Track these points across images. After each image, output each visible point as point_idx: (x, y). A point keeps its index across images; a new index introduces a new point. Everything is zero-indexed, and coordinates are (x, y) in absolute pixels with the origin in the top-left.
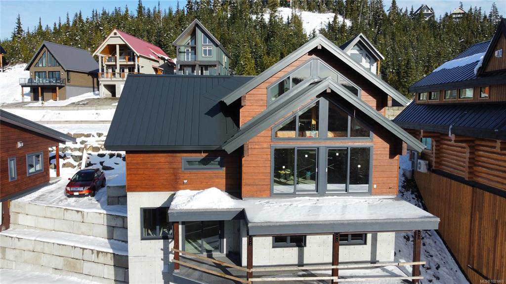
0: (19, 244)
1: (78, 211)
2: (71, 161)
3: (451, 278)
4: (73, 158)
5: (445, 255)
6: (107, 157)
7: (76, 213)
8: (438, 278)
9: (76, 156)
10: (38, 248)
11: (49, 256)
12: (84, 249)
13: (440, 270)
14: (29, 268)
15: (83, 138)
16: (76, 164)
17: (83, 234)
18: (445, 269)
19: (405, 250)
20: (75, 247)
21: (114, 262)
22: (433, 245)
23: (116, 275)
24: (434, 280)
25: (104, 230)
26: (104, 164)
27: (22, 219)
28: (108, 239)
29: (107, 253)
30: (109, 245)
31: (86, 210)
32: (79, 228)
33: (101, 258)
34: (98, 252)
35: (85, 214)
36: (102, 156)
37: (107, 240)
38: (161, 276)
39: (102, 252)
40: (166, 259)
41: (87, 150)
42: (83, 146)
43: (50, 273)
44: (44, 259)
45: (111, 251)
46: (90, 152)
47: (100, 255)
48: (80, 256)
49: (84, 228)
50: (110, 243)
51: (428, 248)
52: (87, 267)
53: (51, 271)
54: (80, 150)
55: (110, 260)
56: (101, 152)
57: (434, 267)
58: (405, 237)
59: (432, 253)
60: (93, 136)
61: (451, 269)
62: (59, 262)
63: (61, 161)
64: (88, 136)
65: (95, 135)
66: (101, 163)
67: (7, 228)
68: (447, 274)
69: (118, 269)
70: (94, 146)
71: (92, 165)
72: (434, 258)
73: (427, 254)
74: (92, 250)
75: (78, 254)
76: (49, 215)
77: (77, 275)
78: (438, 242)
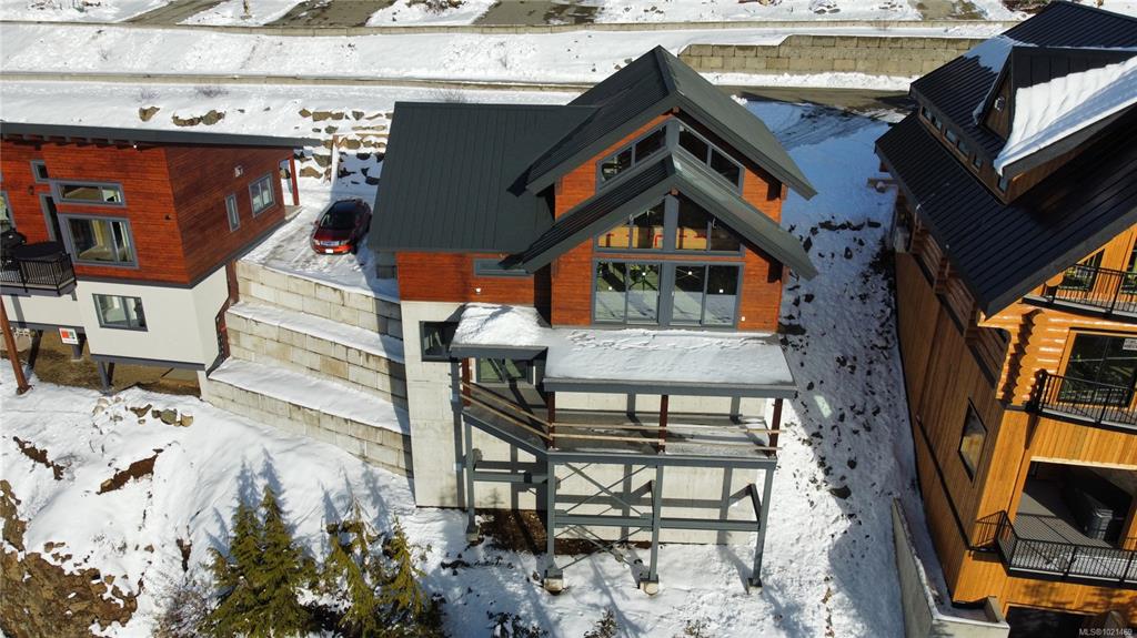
0: (257, 329)
1: (335, 290)
2: (313, 164)
3: (889, 431)
4: (316, 160)
5: (896, 394)
6: (373, 159)
7: (333, 292)
8: (868, 429)
9: (321, 157)
10: (284, 338)
11: (300, 351)
12: (348, 348)
13: (878, 417)
14: (274, 363)
15: (330, 122)
16: (322, 170)
17: (343, 321)
18: (886, 416)
19: (830, 380)
20: (336, 344)
21: (390, 370)
22: (885, 374)
23: (393, 387)
24: (862, 432)
25: (373, 320)
26: (369, 174)
27: (255, 289)
28: (380, 333)
29: (380, 357)
30: (380, 344)
31: (346, 289)
32: (338, 313)
33: (372, 364)
34: (368, 355)
35: (346, 295)
36: (364, 157)
37: (377, 336)
38: (450, 407)
39: (373, 356)
40: (455, 387)
41: (339, 146)
42: (330, 137)
43: (302, 374)
44: (296, 355)
45: (384, 355)
46: (343, 149)
47: (371, 358)
48: (343, 357)
49: (345, 314)
50: (383, 341)
51: (873, 379)
52: (353, 372)
53: (305, 370)
54: (326, 144)
55: (383, 367)
56: (363, 150)
57: (870, 411)
58: (838, 360)
59: (877, 388)
60: (347, 118)
61: (897, 417)
62: (316, 362)
63: (298, 165)
64: (339, 116)
65: (350, 115)
66: (364, 171)
67: (236, 301)
68: (887, 423)
69: (397, 381)
70: (349, 138)
71: (349, 174)
72: (877, 397)
73: (867, 390)
74: (360, 351)
75: (341, 354)
76: (293, 288)
77: (341, 381)
78: (894, 371)
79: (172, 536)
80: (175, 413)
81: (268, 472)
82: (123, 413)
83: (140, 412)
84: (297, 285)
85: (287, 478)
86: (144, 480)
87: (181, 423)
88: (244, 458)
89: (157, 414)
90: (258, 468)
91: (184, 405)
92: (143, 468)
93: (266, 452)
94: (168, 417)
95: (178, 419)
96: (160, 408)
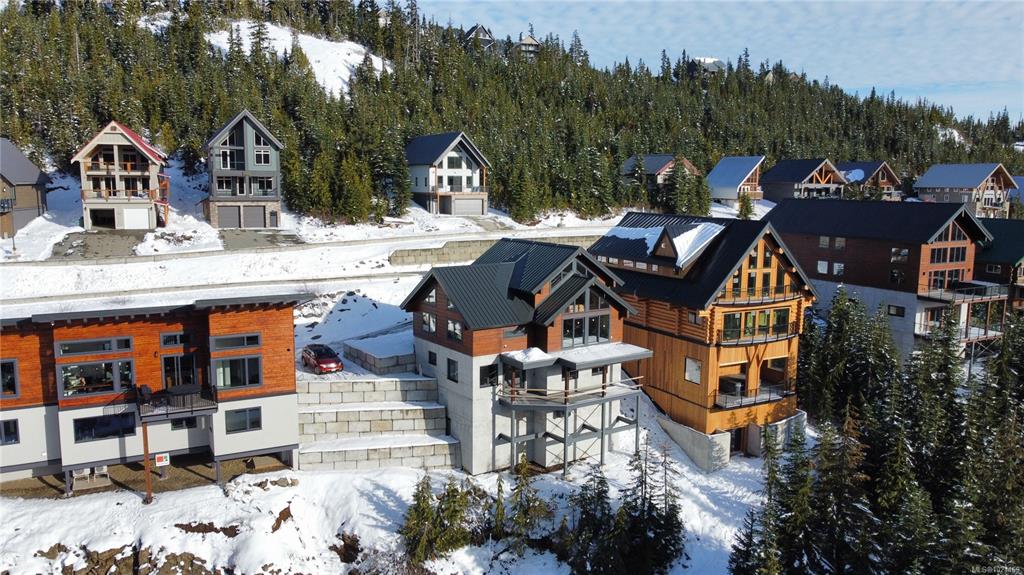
0: (319, 418)
10: (342, 418)
11: (355, 423)
12: (391, 411)
14: (333, 437)
17: (375, 401)
20: (381, 411)
21: (424, 416)
25: (397, 395)
29: (416, 410)
31: (377, 381)
32: (371, 397)
33: (412, 415)
37: (402, 403)
39: (411, 410)
44: (351, 426)
47: (410, 412)
48: (390, 417)
50: (408, 403)
52: (397, 425)
53: (358, 434)
55: (419, 415)
62: (366, 426)
74: (401, 411)
75: (387, 416)
76: (335, 390)
77: (387, 433)
79: (324, 547)
80: (286, 479)
81: (378, 487)
82: (249, 489)
83: (261, 485)
84: (339, 387)
85: (393, 486)
86: (289, 521)
87: (292, 485)
88: (355, 487)
89: (274, 483)
90: (371, 488)
91: (287, 474)
92: (286, 514)
93: (367, 479)
94: (282, 483)
95: (290, 482)
96: (276, 479)
